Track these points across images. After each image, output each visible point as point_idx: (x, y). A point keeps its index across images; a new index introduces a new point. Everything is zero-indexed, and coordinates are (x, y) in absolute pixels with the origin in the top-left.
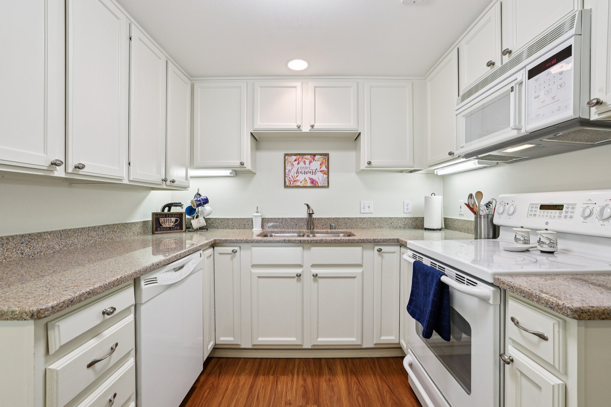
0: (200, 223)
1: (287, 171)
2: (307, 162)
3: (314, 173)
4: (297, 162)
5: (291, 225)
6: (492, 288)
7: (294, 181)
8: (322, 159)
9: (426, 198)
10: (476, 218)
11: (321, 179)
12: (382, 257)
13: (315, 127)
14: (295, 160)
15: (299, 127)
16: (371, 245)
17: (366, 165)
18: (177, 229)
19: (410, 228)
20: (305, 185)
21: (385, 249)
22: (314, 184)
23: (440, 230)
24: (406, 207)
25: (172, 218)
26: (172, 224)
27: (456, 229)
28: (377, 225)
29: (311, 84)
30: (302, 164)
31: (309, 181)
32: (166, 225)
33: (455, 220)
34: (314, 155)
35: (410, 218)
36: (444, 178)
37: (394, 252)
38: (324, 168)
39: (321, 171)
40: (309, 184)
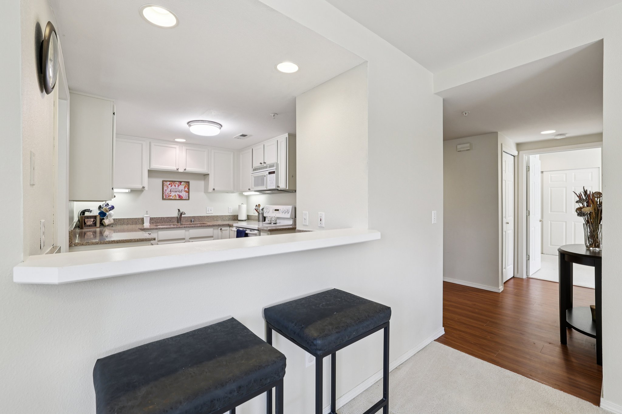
0: (110, 221)
1: (164, 190)
2: (177, 185)
3: (181, 192)
4: (170, 185)
5: (167, 221)
6: (257, 231)
7: (169, 196)
8: (185, 184)
9: (239, 206)
10: (258, 215)
11: (184, 195)
12: (222, 232)
13: (186, 170)
14: (169, 184)
15: (177, 169)
16: (217, 227)
17: (212, 190)
18: (93, 226)
19: (231, 220)
20: (175, 198)
21: (223, 228)
22: (181, 198)
23: (245, 220)
24: (229, 210)
25: (92, 219)
26: (92, 223)
27: (252, 220)
28: (215, 219)
29: (184, 148)
30: (173, 187)
31: (177, 196)
32: (88, 223)
33: (252, 216)
34: (181, 182)
35: (232, 216)
36: (247, 197)
37: (227, 230)
38: (186, 189)
39: (185, 191)
40: (178, 198)
